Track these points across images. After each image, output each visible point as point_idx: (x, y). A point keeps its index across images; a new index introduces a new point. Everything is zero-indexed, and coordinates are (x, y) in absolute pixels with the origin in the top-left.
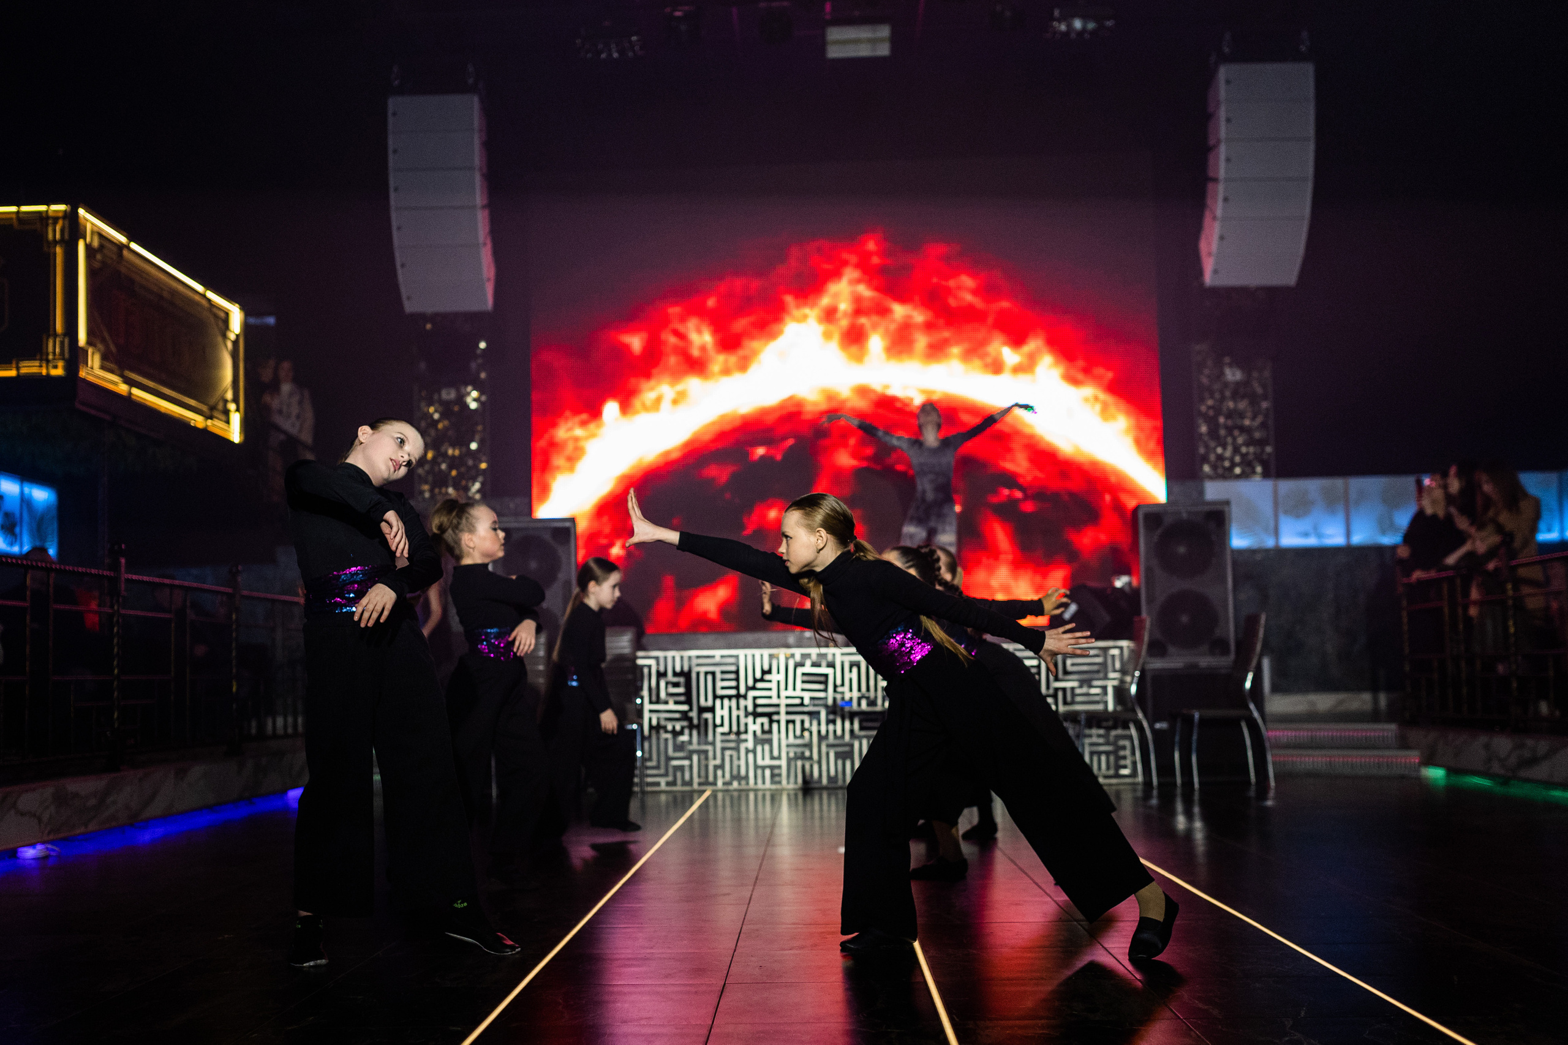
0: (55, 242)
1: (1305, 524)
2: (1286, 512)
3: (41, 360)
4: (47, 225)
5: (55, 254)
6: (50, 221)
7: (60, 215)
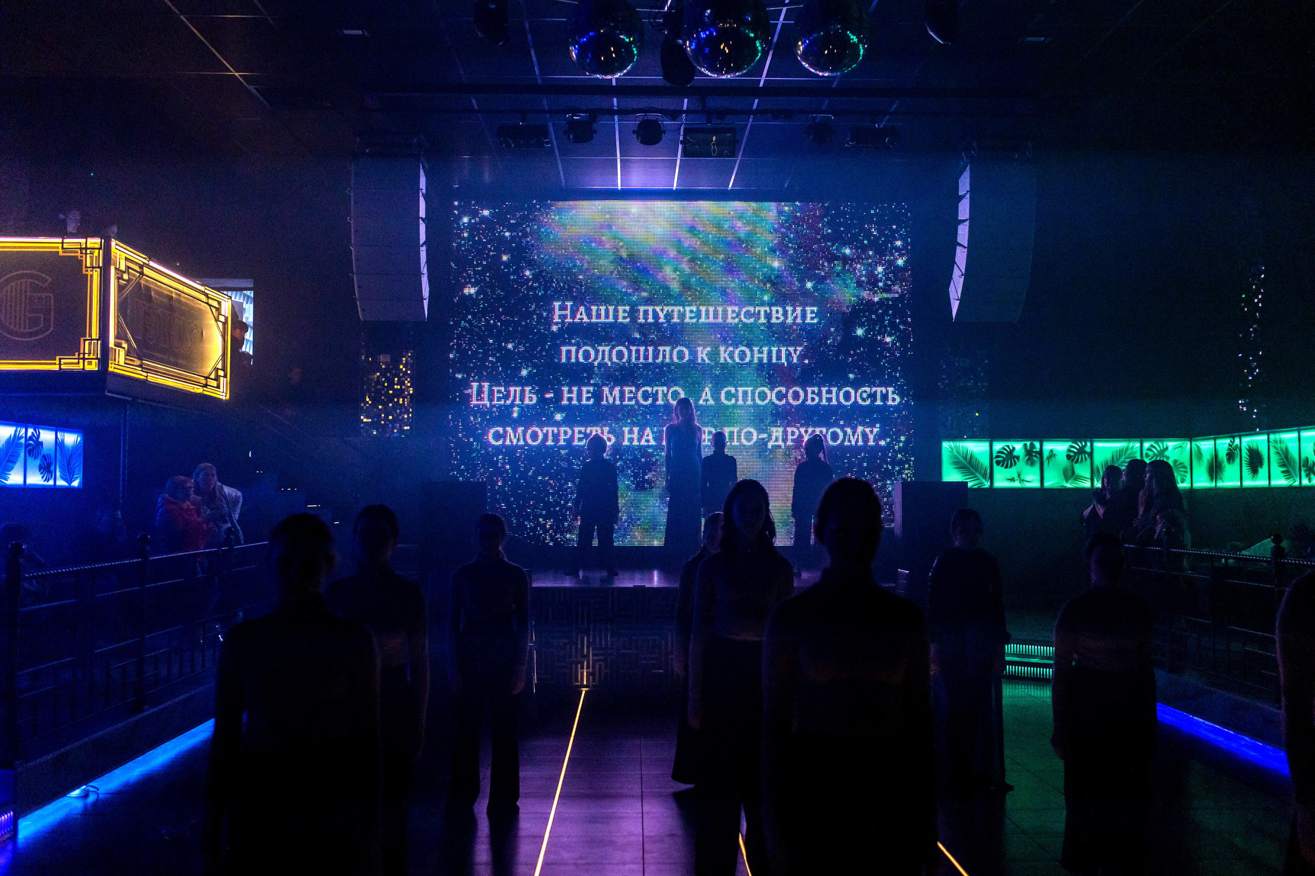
0: (93, 268)
1: (1012, 472)
2: (998, 463)
3: (79, 359)
4: (86, 254)
5: (92, 276)
6: (88, 251)
7: (97, 246)
